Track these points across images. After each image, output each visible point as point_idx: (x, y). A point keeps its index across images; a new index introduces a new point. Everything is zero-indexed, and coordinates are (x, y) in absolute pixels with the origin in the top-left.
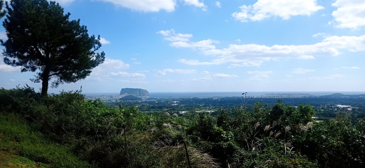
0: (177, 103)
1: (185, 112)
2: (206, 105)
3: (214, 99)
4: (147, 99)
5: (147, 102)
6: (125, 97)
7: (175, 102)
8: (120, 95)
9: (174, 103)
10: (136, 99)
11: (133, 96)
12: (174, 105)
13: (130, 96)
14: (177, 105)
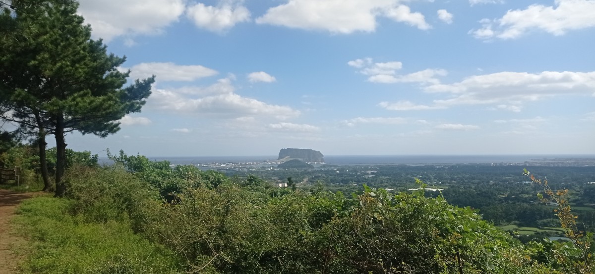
4: (321, 167)
5: (322, 171)
6: (287, 162)
7: (370, 172)
8: (279, 159)
9: (368, 174)
11: (299, 161)
12: (368, 177)
13: (294, 161)
14: (372, 177)
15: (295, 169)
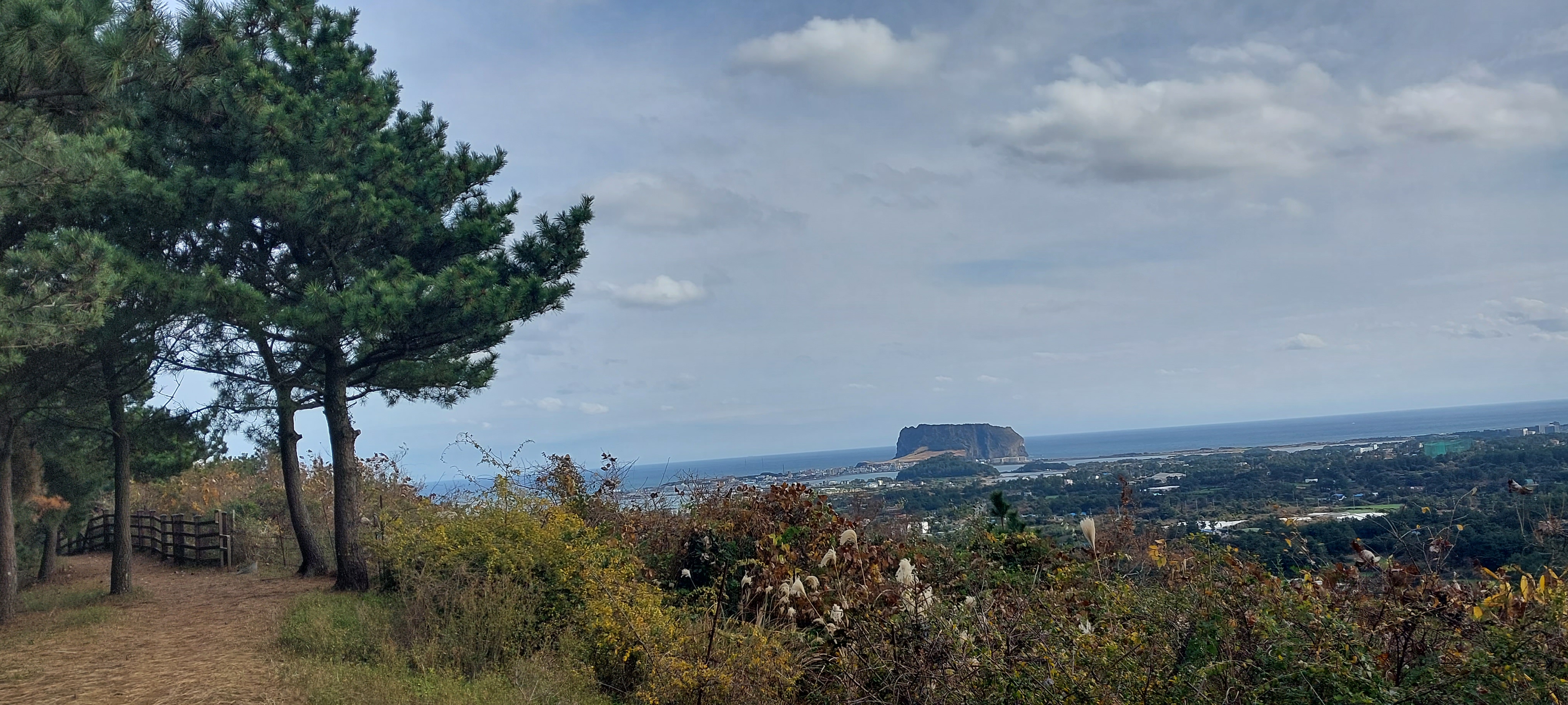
0: (1171, 481)
1: (1229, 524)
2: (1330, 485)
3: (1362, 450)
4: (1020, 471)
5: (1024, 483)
6: (922, 463)
7: (1162, 477)
8: (898, 456)
9: (1157, 483)
10: (971, 473)
11: (956, 458)
12: (1160, 491)
13: (941, 459)
14: (1173, 490)
15: (946, 480)
